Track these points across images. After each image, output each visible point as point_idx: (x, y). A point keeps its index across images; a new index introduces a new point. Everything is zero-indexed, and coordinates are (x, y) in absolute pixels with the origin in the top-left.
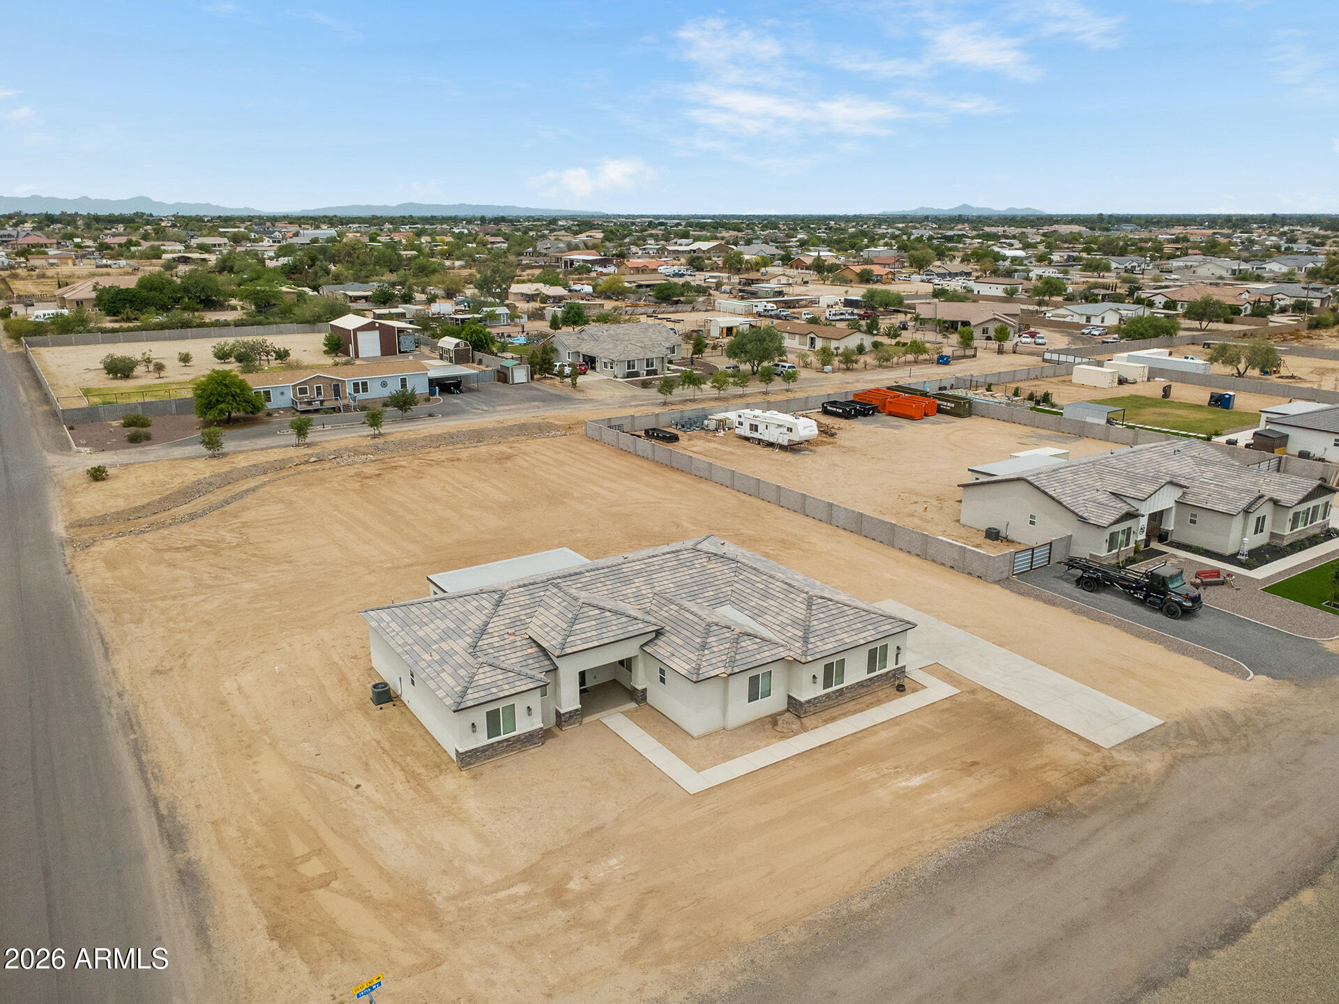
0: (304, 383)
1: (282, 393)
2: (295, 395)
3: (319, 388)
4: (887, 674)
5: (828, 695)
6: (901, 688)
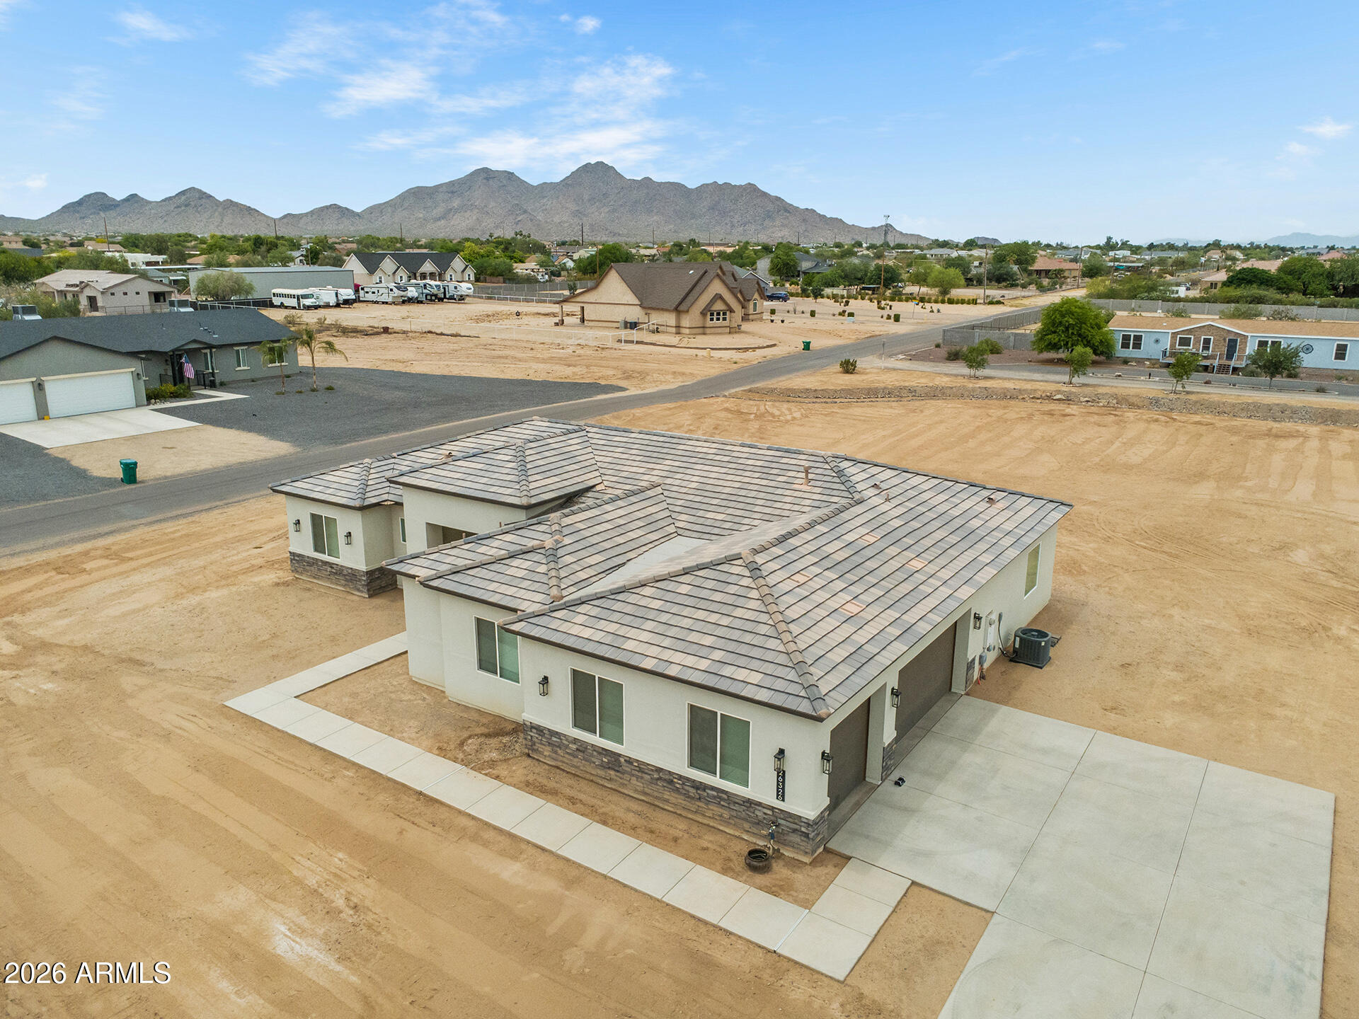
0: (1189, 331)
1: (1157, 341)
2: (1173, 345)
3: (1207, 342)
4: (749, 803)
5: (583, 748)
6: (758, 861)
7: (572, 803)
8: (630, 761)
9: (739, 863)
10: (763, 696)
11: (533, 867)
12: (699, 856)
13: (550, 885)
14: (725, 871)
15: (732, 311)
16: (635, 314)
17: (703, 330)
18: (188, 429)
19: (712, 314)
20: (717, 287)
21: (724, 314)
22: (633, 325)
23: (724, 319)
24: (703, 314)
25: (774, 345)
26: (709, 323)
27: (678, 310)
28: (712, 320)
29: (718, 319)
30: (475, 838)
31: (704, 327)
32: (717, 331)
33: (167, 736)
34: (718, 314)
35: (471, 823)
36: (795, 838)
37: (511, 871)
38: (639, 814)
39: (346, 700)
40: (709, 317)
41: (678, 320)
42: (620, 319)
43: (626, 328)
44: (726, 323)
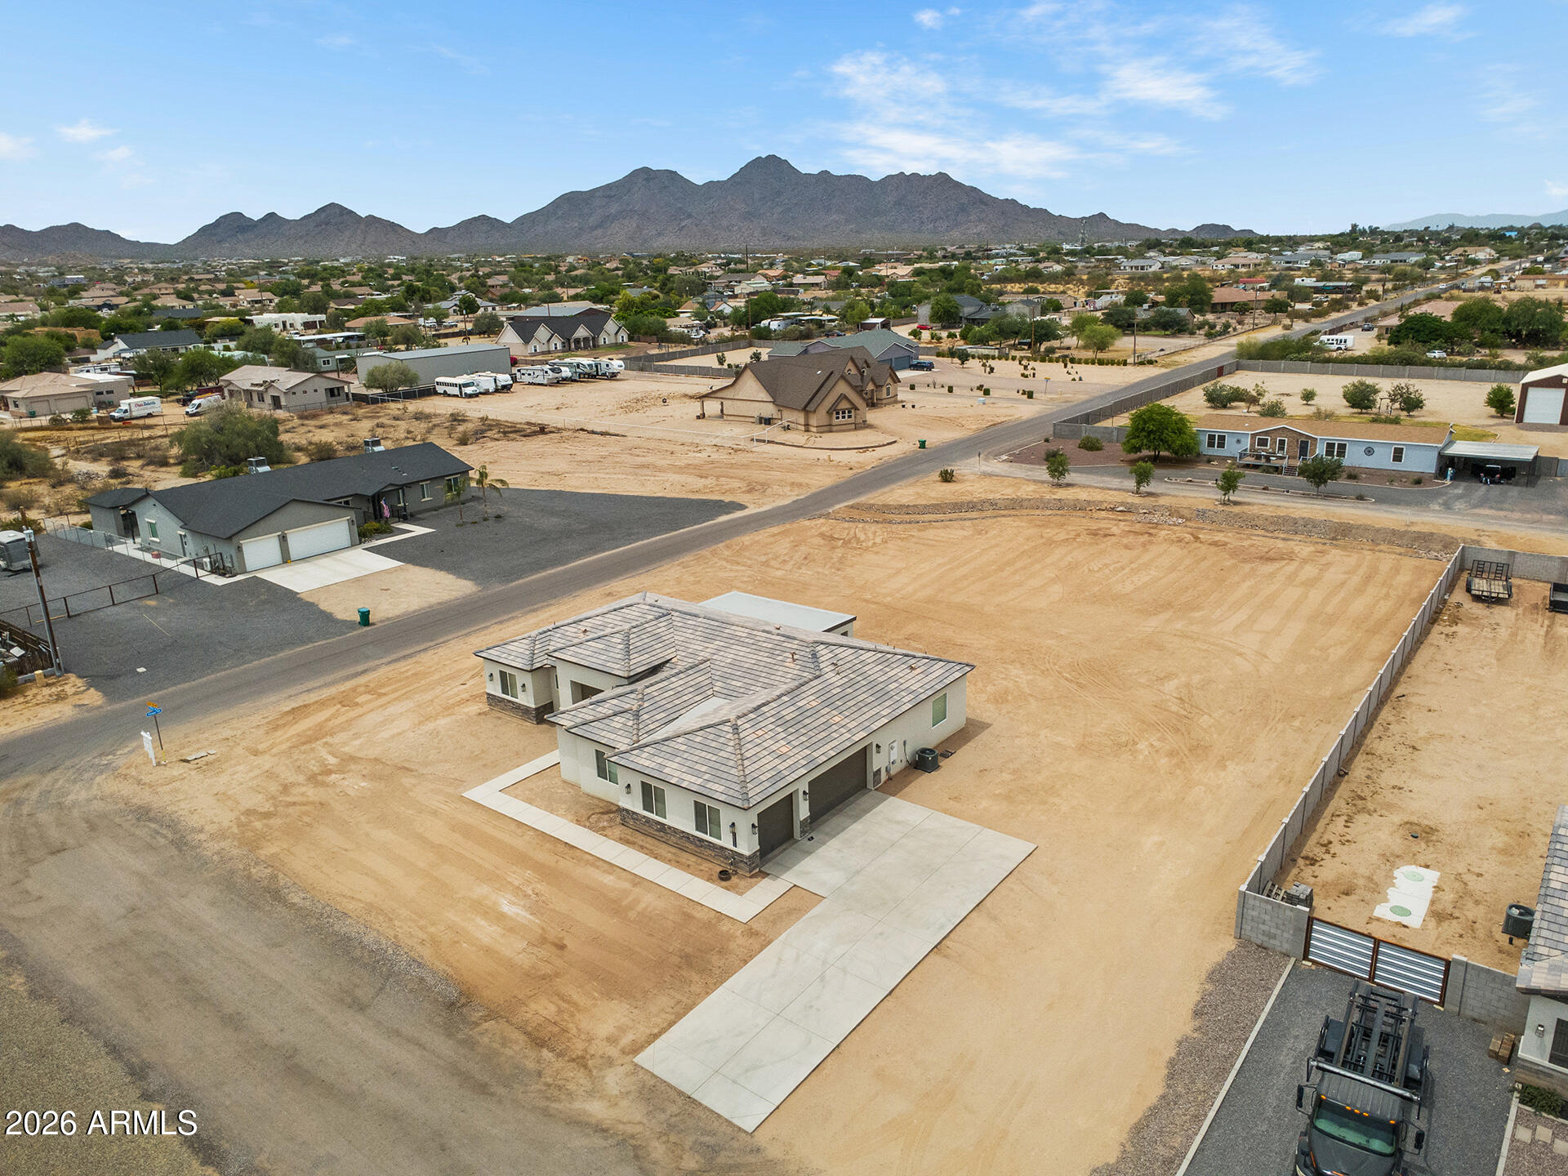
0: (1266, 433)
1: (1238, 441)
2: (1252, 445)
3: (1282, 442)
4: (722, 848)
5: (648, 820)
6: (724, 876)
7: (642, 848)
8: (670, 828)
9: (716, 876)
10: (722, 798)
11: (619, 878)
12: (698, 873)
13: (627, 885)
14: (709, 880)
15: (856, 409)
16: (769, 410)
17: (829, 428)
18: (395, 569)
19: (838, 413)
20: (842, 388)
21: (849, 412)
22: (768, 421)
23: (850, 417)
24: (829, 413)
25: (895, 442)
26: (835, 421)
27: (805, 409)
28: (838, 418)
29: (844, 417)
30: (592, 865)
31: (830, 425)
32: (843, 429)
33: (435, 813)
34: (844, 413)
35: (591, 858)
36: (742, 865)
37: (608, 880)
38: (674, 854)
39: (527, 792)
40: (835, 416)
41: (807, 419)
42: (756, 415)
43: (761, 423)
44: (852, 420)
